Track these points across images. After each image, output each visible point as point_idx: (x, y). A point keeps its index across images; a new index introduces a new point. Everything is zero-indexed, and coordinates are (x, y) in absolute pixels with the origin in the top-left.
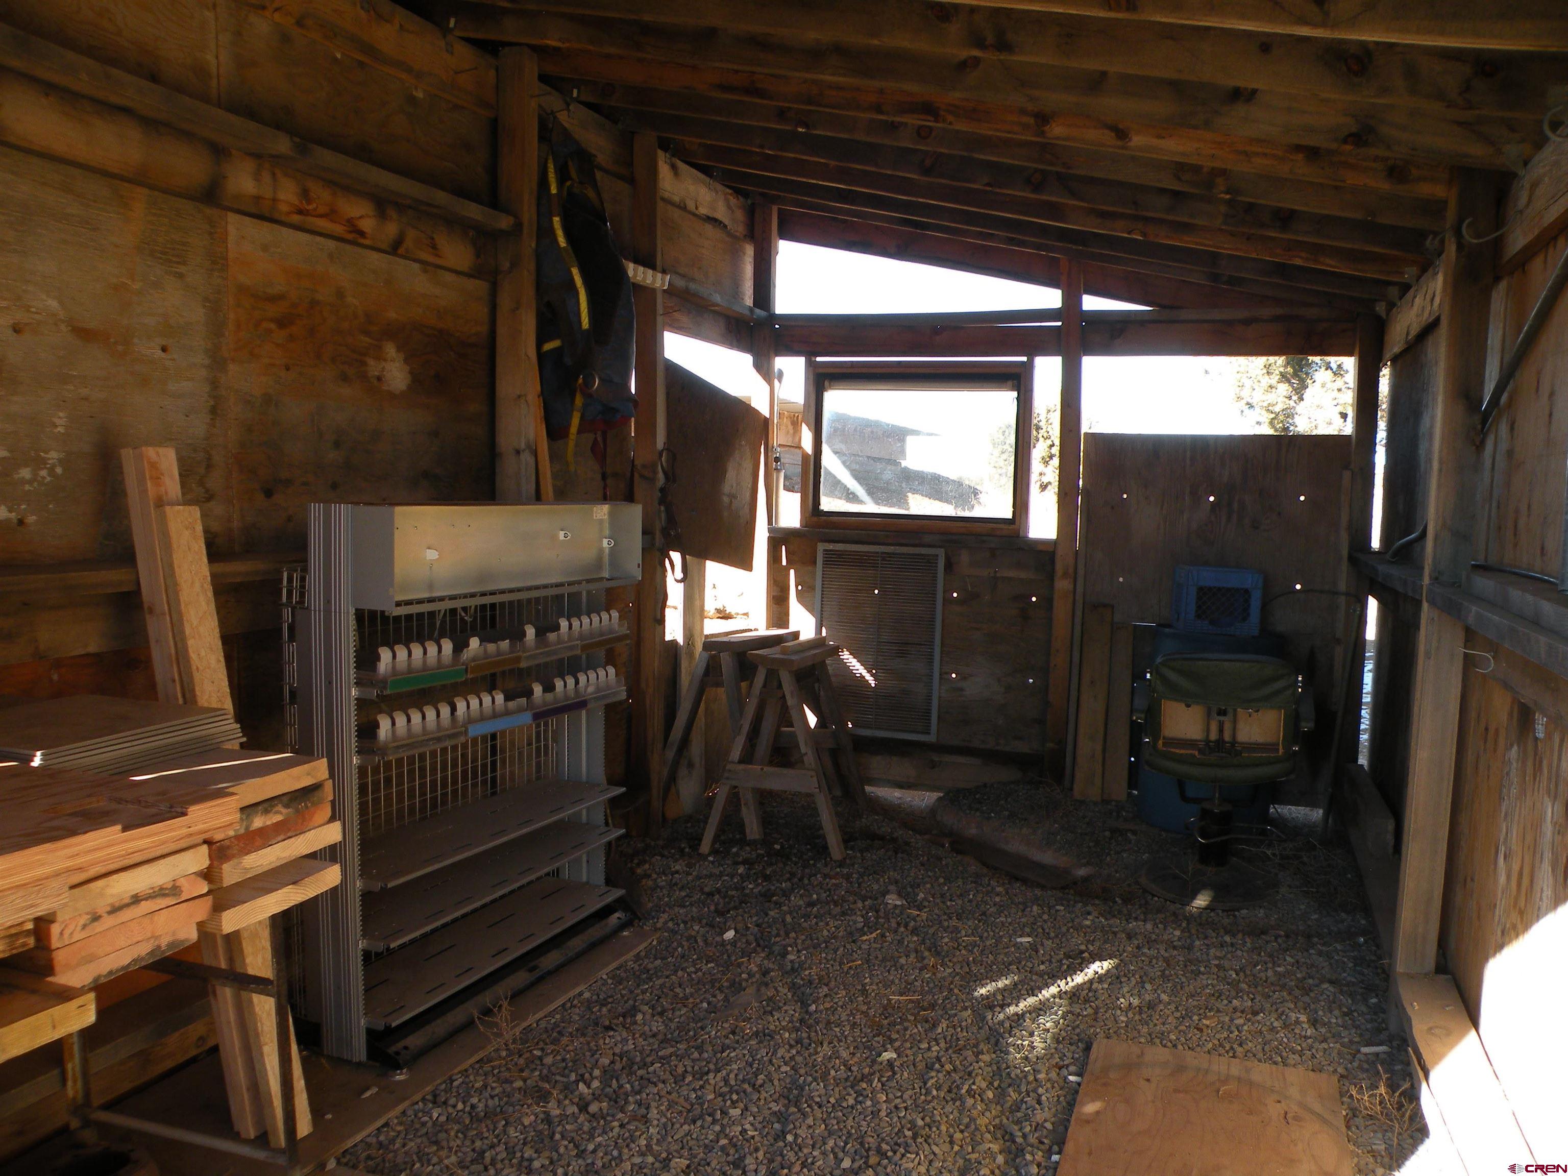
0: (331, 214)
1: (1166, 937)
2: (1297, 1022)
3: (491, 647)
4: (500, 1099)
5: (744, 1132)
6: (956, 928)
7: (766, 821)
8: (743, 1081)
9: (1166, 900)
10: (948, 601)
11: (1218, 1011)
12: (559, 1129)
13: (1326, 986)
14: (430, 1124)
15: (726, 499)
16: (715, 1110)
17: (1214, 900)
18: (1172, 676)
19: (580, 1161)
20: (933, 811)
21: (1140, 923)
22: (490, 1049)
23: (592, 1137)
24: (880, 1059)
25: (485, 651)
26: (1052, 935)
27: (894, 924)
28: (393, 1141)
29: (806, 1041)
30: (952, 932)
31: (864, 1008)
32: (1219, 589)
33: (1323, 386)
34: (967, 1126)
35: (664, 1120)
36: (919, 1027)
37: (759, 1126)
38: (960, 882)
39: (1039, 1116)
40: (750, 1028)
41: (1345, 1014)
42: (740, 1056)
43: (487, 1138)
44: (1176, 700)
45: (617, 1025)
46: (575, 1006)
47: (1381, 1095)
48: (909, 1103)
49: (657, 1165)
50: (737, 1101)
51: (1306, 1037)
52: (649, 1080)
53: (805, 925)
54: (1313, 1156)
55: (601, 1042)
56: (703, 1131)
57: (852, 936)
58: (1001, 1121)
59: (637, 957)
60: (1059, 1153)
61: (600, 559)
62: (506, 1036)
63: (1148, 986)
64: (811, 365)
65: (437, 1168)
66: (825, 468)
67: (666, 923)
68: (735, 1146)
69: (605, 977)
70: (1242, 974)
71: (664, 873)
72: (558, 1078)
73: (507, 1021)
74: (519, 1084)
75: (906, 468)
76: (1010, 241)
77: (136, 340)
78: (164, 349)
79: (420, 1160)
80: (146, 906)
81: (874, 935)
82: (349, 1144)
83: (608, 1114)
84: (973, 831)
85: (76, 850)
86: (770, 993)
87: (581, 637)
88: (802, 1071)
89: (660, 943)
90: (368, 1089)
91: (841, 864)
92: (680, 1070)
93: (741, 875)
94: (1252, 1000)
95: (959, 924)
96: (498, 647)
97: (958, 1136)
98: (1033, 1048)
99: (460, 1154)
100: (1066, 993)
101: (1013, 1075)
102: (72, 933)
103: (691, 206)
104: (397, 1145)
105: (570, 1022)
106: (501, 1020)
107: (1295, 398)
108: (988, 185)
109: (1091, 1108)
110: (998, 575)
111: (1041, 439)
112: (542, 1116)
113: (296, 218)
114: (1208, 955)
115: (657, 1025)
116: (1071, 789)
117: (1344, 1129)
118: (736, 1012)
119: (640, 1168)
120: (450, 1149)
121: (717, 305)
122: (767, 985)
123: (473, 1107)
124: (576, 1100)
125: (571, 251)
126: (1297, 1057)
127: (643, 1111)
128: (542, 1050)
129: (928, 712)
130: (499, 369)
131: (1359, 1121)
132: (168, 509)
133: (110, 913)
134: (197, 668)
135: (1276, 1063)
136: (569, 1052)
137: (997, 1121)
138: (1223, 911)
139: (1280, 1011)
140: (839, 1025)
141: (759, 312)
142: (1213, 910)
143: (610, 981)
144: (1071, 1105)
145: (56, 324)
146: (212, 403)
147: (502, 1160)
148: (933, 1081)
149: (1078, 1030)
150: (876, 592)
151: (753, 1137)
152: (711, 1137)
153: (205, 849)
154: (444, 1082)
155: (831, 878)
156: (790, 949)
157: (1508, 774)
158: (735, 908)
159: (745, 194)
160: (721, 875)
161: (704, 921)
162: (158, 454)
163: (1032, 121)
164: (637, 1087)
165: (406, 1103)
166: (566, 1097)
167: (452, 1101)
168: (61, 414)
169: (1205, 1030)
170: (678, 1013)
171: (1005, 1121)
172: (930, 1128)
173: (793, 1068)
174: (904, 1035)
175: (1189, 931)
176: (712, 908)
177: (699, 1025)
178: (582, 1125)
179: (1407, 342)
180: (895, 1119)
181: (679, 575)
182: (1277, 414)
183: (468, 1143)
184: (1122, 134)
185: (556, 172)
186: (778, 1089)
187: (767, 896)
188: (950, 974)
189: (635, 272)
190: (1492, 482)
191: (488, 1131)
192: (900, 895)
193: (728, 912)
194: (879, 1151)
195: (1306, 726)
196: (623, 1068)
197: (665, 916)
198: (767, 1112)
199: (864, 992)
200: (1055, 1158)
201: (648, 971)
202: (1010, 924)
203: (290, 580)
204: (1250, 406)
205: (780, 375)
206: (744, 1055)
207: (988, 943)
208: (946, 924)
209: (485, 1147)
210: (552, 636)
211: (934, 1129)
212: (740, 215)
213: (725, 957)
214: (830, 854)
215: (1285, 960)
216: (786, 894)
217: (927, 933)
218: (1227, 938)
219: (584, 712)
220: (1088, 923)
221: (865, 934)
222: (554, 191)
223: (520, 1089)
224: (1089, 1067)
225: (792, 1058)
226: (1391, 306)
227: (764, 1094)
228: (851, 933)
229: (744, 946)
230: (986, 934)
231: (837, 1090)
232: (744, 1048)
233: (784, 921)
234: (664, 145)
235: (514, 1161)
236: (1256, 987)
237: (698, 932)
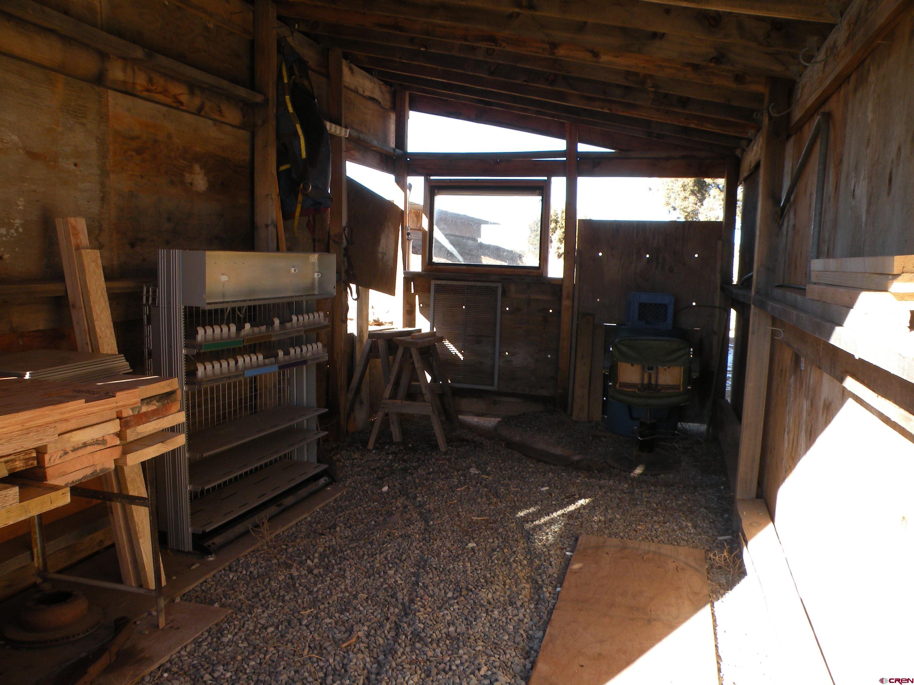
0: (165, 92)
1: (620, 488)
2: (687, 526)
3: (256, 329)
4: (265, 569)
5: (396, 581)
6: (508, 484)
7: (404, 433)
8: (395, 558)
9: (621, 470)
10: (504, 312)
11: (646, 522)
12: (298, 581)
13: (702, 509)
14: (228, 581)
15: (380, 255)
16: (381, 572)
17: (646, 469)
18: (624, 349)
19: (310, 596)
20: (496, 428)
21: (606, 481)
22: (259, 544)
23: (316, 585)
24: (467, 547)
25: (253, 331)
26: (559, 487)
27: (474, 483)
28: (209, 589)
29: (428, 539)
30: (505, 486)
31: (459, 523)
32: (651, 304)
33: (714, 197)
34: (513, 577)
35: (353, 576)
36: (488, 532)
37: (404, 579)
38: (510, 462)
39: (551, 571)
40: (398, 533)
41: (711, 522)
42: (393, 546)
43: (259, 587)
44: (626, 362)
45: (326, 533)
46: (303, 524)
47: (725, 556)
48: (483, 567)
49: (351, 597)
50: (392, 567)
51: (690, 534)
52: (344, 558)
53: (426, 484)
54: (689, 586)
55: (318, 541)
56: (375, 582)
57: (452, 489)
58: (531, 575)
59: (335, 501)
60: (561, 587)
61: (313, 284)
62: (267, 539)
63: (610, 511)
64: (427, 182)
65: (234, 600)
66: (436, 239)
67: (350, 483)
68: (392, 588)
69: (318, 510)
70: (659, 506)
71: (348, 459)
72: (296, 558)
73: (267, 530)
74: (275, 561)
75: (481, 243)
76: (538, 113)
77: (60, 160)
78: (76, 165)
79: (225, 597)
80: (90, 449)
81: (464, 488)
82: (186, 590)
83: (323, 574)
84: (518, 438)
85: (64, 410)
86: (408, 516)
87: (304, 326)
88: (426, 553)
89: (347, 493)
90: (194, 564)
91: (446, 453)
92: (361, 553)
93: (390, 460)
94: (664, 517)
95: (510, 482)
96: (260, 330)
97: (508, 581)
98: (548, 540)
99: (246, 594)
100: (566, 514)
101: (537, 553)
102: (54, 460)
103: (360, 91)
104: (212, 591)
105: (300, 532)
106: (264, 529)
107: (699, 204)
108: (526, 81)
109: (576, 566)
110: (531, 298)
111: (559, 228)
112: (288, 576)
113: (145, 94)
114: (642, 496)
115: (348, 533)
116: (571, 415)
117: (706, 573)
118: (390, 525)
119: (342, 599)
120: (241, 592)
121: (376, 147)
122: (406, 512)
123: (251, 572)
124: (306, 568)
125: (296, 115)
126: (685, 543)
127: (342, 572)
128: (286, 545)
129: (493, 374)
130: (256, 180)
131: (714, 570)
132: (83, 251)
133: (72, 451)
134: (101, 337)
135: (674, 545)
136: (301, 546)
137: (529, 574)
138: (651, 475)
139: (678, 521)
140: (445, 531)
141: (398, 151)
142: (646, 475)
143: (321, 512)
144: (567, 566)
145: (17, 149)
146: (102, 195)
147: (269, 597)
148: (495, 556)
149: (572, 532)
150: (464, 307)
151: (401, 584)
152: (379, 584)
153: (118, 421)
154: (235, 561)
155: (440, 460)
156: (418, 495)
157: (790, 391)
158: (388, 476)
159: (391, 85)
160: (380, 459)
161: (371, 483)
162: (76, 221)
163: (548, 46)
164: (338, 562)
165: (215, 572)
166: (301, 567)
167: (240, 570)
168: (21, 199)
169: (638, 531)
170: (359, 527)
171: (533, 574)
172: (494, 578)
173: (421, 551)
174: (480, 536)
175: (632, 485)
176: (375, 476)
177: (370, 532)
178: (310, 579)
179: (750, 170)
180: (476, 574)
181: (355, 296)
182: (689, 213)
183: (250, 589)
184: (596, 55)
185: (287, 71)
186: (413, 561)
187: (405, 470)
188: (504, 507)
189: (331, 128)
190: (787, 242)
191: (260, 583)
192: (477, 468)
193: (384, 478)
194: (467, 589)
195: (695, 376)
196: (330, 553)
197: (350, 480)
198: (408, 573)
199: (458, 515)
200: (558, 589)
201: (342, 507)
202: (537, 482)
203: (148, 292)
204: (675, 209)
205: (410, 187)
206: (395, 546)
207: (525, 491)
208: (502, 482)
209: (259, 591)
210: (288, 325)
211: (496, 578)
212: (388, 96)
213: (383, 500)
214: (439, 449)
215: (682, 498)
216: (415, 468)
217: (492, 487)
218: (652, 488)
219: (305, 367)
220: (578, 481)
221: (459, 487)
222: (286, 81)
223: (275, 564)
224: (577, 548)
225: (421, 547)
226: (743, 151)
227: (406, 564)
228: (451, 488)
229: (393, 494)
230: (524, 487)
231: (444, 561)
232: (395, 542)
233: (414, 482)
234: (346, 56)
235: (275, 597)
236: (666, 511)
237: (368, 488)
